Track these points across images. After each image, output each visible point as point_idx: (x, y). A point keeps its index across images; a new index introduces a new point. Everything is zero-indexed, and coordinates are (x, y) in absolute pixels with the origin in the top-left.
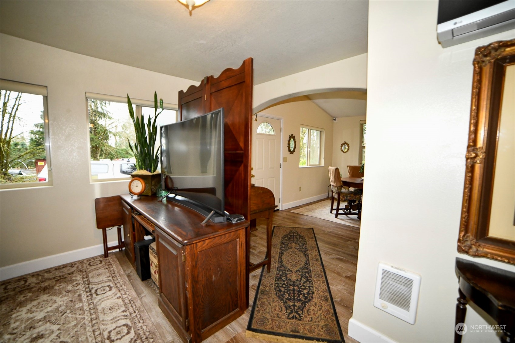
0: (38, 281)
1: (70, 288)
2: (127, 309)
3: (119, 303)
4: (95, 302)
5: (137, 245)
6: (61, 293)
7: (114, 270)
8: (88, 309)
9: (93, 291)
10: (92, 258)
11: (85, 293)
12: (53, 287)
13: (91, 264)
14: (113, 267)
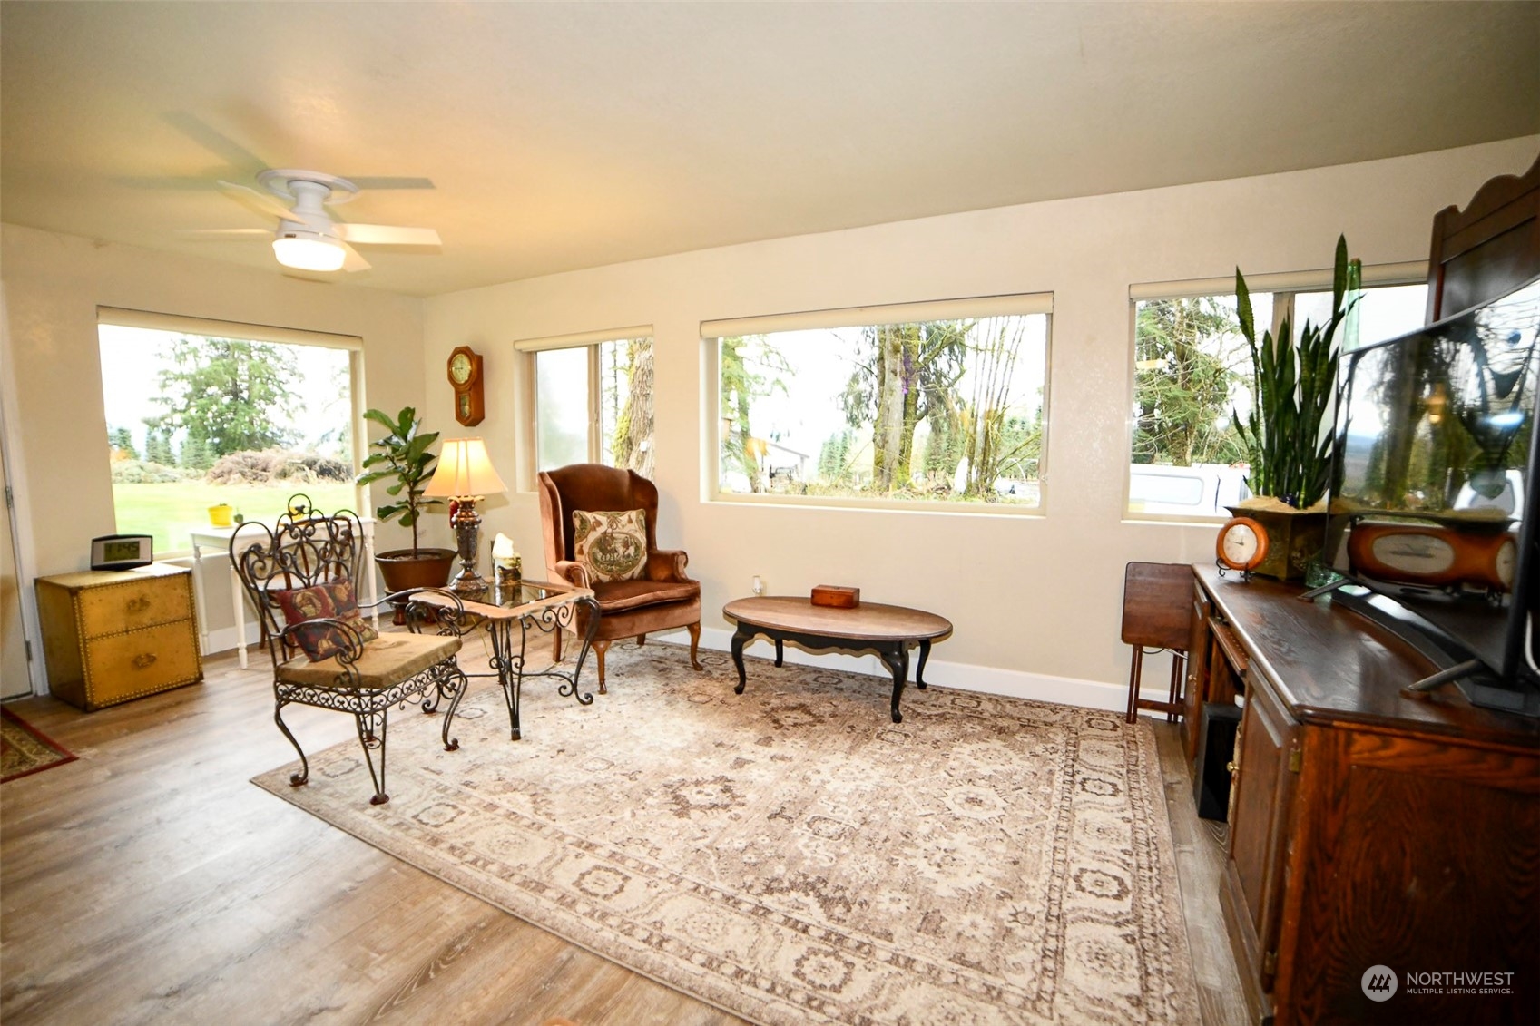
0: (995, 713)
1: (1039, 749)
2: (1134, 853)
3: (1122, 832)
4: (1075, 800)
5: (1208, 712)
6: (1022, 751)
7: (1138, 757)
8: (1058, 805)
9: (1078, 778)
10: (1099, 711)
11: (1062, 773)
12: (1014, 734)
13: (1093, 723)
14: (1137, 750)
